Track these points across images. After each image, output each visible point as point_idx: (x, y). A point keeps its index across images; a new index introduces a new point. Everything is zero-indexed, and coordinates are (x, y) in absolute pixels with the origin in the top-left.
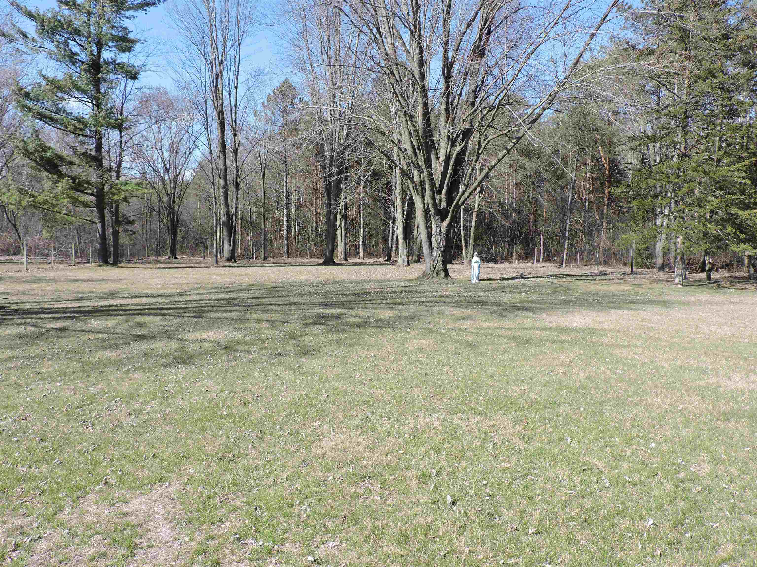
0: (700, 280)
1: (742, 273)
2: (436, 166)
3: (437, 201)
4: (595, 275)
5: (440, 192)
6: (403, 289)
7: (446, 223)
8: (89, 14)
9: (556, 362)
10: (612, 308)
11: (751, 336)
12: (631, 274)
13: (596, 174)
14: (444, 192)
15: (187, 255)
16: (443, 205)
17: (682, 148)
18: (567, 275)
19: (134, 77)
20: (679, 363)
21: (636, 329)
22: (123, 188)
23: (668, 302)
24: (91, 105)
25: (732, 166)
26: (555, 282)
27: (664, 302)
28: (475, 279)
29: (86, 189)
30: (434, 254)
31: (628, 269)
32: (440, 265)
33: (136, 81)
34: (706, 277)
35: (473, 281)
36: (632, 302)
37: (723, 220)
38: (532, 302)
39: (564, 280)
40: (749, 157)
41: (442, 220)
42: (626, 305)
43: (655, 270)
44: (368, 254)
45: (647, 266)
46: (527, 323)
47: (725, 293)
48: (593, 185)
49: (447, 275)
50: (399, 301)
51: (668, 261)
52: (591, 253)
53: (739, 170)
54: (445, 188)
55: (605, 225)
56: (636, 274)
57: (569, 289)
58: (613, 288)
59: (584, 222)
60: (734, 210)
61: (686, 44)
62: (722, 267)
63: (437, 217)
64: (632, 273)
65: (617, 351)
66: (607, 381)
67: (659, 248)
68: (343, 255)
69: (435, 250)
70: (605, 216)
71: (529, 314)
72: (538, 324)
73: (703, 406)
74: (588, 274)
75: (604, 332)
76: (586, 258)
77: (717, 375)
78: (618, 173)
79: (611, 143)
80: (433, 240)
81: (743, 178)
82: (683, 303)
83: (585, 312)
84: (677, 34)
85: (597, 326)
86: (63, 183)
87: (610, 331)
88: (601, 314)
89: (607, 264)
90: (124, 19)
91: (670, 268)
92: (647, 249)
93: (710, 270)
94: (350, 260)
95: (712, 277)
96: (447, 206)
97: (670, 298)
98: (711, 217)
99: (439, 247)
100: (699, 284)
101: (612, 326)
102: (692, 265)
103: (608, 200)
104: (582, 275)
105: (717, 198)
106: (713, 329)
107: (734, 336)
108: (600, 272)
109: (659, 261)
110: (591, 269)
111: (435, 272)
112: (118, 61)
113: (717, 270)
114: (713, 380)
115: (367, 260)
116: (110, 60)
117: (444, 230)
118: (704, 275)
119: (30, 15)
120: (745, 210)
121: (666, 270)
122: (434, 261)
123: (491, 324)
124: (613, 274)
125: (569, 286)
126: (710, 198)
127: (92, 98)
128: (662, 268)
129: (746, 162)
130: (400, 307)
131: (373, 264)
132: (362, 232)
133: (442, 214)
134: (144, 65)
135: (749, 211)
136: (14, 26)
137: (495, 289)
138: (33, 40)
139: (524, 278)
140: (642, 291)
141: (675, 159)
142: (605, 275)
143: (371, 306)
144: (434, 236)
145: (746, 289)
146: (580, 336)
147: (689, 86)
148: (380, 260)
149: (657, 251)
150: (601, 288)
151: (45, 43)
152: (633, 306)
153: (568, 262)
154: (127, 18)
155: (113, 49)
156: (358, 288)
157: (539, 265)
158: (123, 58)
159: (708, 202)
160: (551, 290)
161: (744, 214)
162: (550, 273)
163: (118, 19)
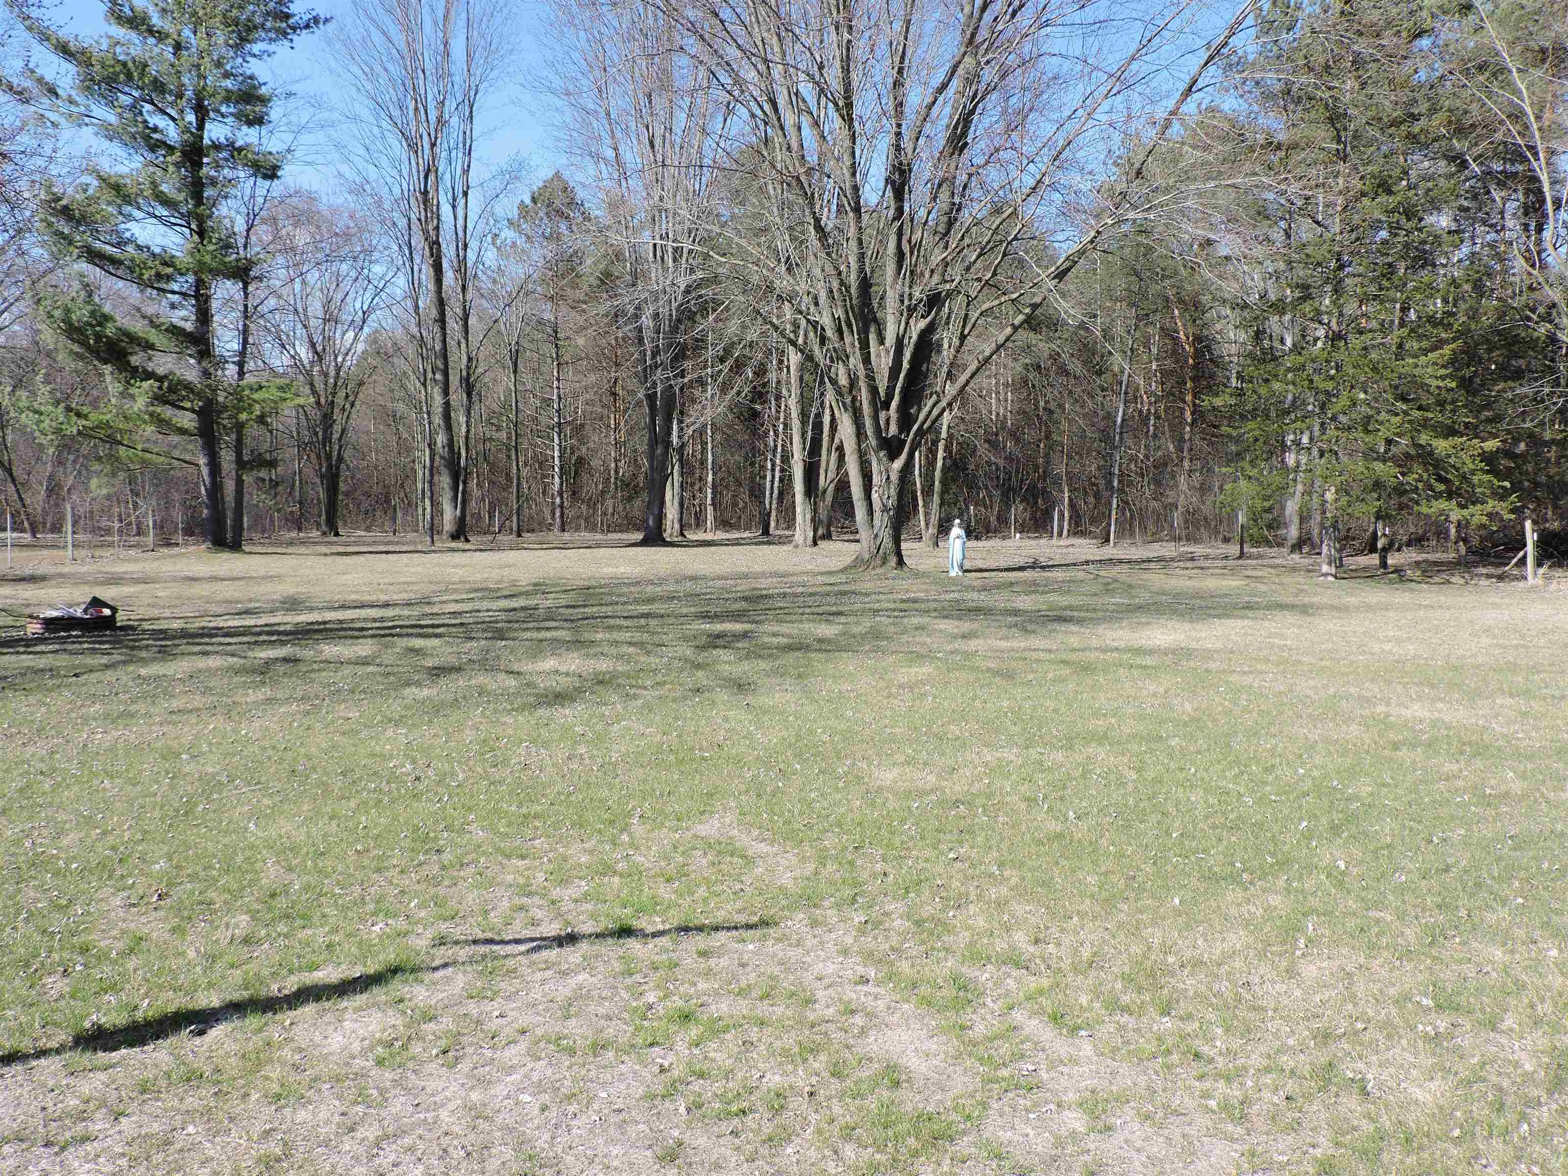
0: (1365, 569)
1: (1445, 555)
2: (878, 356)
3: (882, 423)
4: (1172, 560)
5: (886, 405)
6: (829, 588)
7: (898, 464)
8: (178, 47)
9: (1145, 692)
10: (1214, 616)
11: (1448, 656)
12: (1240, 558)
13: (1169, 364)
14: (894, 404)
15: (358, 528)
16: (893, 430)
17: (1334, 324)
18: (1121, 561)
19: (271, 173)
20: (1332, 690)
21: (1260, 649)
22: (256, 396)
23: (1312, 606)
24: (187, 231)
25: (1423, 358)
26: (1102, 573)
27: (1305, 606)
28: (956, 569)
29: (184, 398)
30: (877, 522)
31: (1234, 549)
32: (888, 543)
33: (276, 181)
34: (1377, 562)
35: (953, 574)
36: (1249, 607)
37: (1407, 456)
38: (1071, 608)
39: (1117, 569)
40: (1454, 340)
41: (892, 457)
42: (1239, 612)
43: (1285, 550)
44: (723, 523)
45: (1268, 543)
46: (1074, 641)
47: (1412, 590)
48: (1163, 384)
49: (901, 562)
50: (834, 609)
51: (1308, 533)
52: (1162, 518)
53: (1435, 364)
54: (897, 398)
55: (1186, 464)
56: (1249, 558)
57: (1130, 586)
58: (1211, 583)
59: (1147, 457)
60: (1424, 439)
61: (1338, 131)
62: (1409, 544)
63: (882, 454)
64: (1242, 555)
65: (1233, 678)
66: (1227, 713)
67: (1292, 507)
68: (677, 526)
69: (877, 515)
70: (1186, 446)
71: (1074, 628)
72: (1095, 643)
73: (1365, 736)
74: (1160, 559)
75: (1208, 655)
76: (1151, 528)
77: (1388, 704)
78: (1211, 360)
79: (1197, 305)
80: (875, 496)
81: (1443, 378)
82: (1333, 608)
83: (1170, 624)
84: (1323, 114)
85: (1194, 645)
86: (144, 390)
87: (1217, 651)
88: (1198, 626)
89: (1191, 539)
90: (248, 58)
91: (1313, 546)
92: (1268, 510)
93: (1386, 550)
94: (691, 536)
95: (1390, 562)
96: (901, 431)
97: (1316, 600)
98: (1386, 452)
99: (885, 509)
100: (1367, 575)
101: (1219, 645)
102: (1354, 539)
103: (1193, 414)
104: (1149, 561)
105: (1397, 415)
106: (1387, 647)
107: (1420, 657)
108: (1181, 555)
109: (1293, 532)
110: (1167, 549)
111: (878, 557)
112: (238, 144)
113: (1399, 550)
114: (1381, 709)
115: (721, 535)
116: (223, 140)
117: (894, 477)
118: (1374, 559)
119: (64, 50)
120: (1446, 437)
121: (1306, 549)
122: (876, 536)
123: (1015, 644)
124: (1207, 557)
125: (1129, 581)
126: (1383, 416)
127: (188, 217)
128: (1297, 547)
129: (1447, 350)
130: (843, 619)
131: (737, 543)
132: (710, 478)
133: (892, 448)
134: (289, 151)
135: (1452, 441)
136: (33, 72)
137: (998, 588)
138: (71, 102)
139: (1043, 568)
140: (1263, 588)
141: (1320, 344)
142: (1192, 559)
143: (788, 618)
144: (875, 489)
145: (1449, 582)
146: (1168, 660)
147: (1345, 209)
148: (747, 534)
149: (1287, 512)
150: (1189, 583)
151: (93, 107)
152: (1250, 614)
153: (1120, 535)
154: (255, 56)
155: (230, 120)
156: (744, 586)
157: (1062, 543)
158: (247, 136)
159: (1381, 423)
160: (1097, 588)
161: (1442, 446)
162: (1091, 558)
163: (240, 60)
